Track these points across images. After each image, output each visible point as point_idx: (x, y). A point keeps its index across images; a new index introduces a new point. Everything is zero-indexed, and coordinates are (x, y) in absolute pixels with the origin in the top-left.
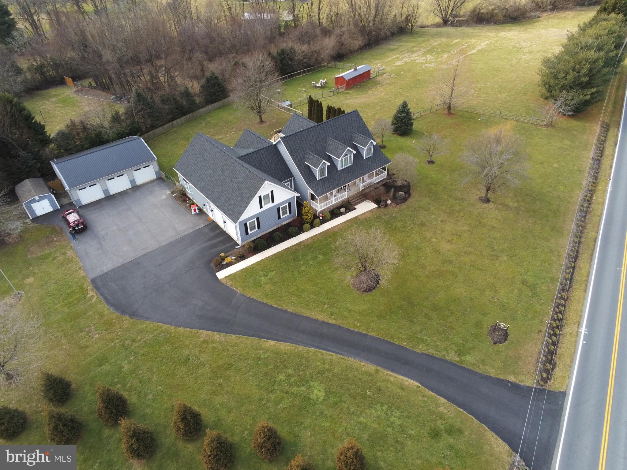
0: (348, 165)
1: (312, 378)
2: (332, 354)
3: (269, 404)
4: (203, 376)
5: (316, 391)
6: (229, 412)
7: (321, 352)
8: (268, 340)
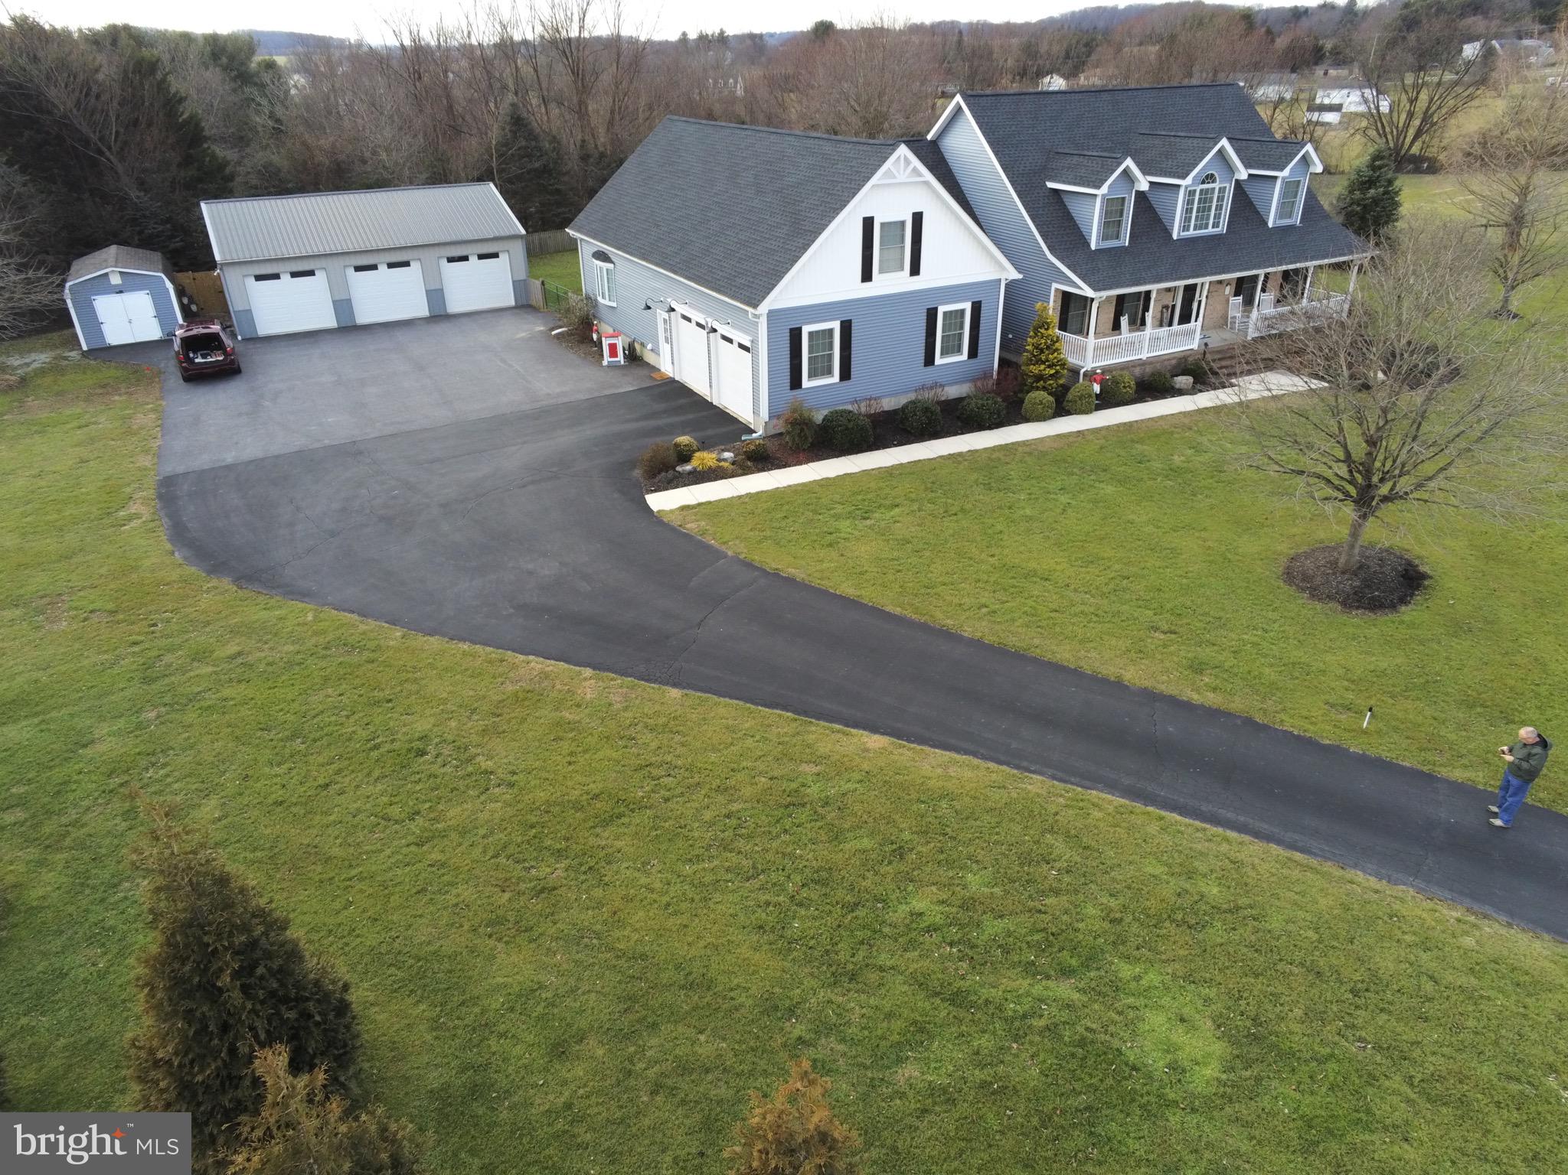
0: (1210, 230)
1: (1119, 941)
2: (1232, 834)
3: (830, 1045)
4: (463, 833)
5: (1156, 1020)
6: (559, 1051)
7: (1162, 818)
8: (854, 731)
